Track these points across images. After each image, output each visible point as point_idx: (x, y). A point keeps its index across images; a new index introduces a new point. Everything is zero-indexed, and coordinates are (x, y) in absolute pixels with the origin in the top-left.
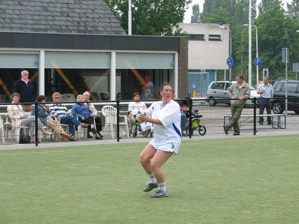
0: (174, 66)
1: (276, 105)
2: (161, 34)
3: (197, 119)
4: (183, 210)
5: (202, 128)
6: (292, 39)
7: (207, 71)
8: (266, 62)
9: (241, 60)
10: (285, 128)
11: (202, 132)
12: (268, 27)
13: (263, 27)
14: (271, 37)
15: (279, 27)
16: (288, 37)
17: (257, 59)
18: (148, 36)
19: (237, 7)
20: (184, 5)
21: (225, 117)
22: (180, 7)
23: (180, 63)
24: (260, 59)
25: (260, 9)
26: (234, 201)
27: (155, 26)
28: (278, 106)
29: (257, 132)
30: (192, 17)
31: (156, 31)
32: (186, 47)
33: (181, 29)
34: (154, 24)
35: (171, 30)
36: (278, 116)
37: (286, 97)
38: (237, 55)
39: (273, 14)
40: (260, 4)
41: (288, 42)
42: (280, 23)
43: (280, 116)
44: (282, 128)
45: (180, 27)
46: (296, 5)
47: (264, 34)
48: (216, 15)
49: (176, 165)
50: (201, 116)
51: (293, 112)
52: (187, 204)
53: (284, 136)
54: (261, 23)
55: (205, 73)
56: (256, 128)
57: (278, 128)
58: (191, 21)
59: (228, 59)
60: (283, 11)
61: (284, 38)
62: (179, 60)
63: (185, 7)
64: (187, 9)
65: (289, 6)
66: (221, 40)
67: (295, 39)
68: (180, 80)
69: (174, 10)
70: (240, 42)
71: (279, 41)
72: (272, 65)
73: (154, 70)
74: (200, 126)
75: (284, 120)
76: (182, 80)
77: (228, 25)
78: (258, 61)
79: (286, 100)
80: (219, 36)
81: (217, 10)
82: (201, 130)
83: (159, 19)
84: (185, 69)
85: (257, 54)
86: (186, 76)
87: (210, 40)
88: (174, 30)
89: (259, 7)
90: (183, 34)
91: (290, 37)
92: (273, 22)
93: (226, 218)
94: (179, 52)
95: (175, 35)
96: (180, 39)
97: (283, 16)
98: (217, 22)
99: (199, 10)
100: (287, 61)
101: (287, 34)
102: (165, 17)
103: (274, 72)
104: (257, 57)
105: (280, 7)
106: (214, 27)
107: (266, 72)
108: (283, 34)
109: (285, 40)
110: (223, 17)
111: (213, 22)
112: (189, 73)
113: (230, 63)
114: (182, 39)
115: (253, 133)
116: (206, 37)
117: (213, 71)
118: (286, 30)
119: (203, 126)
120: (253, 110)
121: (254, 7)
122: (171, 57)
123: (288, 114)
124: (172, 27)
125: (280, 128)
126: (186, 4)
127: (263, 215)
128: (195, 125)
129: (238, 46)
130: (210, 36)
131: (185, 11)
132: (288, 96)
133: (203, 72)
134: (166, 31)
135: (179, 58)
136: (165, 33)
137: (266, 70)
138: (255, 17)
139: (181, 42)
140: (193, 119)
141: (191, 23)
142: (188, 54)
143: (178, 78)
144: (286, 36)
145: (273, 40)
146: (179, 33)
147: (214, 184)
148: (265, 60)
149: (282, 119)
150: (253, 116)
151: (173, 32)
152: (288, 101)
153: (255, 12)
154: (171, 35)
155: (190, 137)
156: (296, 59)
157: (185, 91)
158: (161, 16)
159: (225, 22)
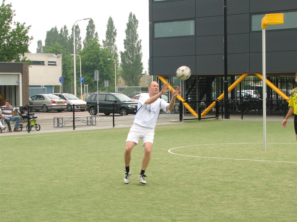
0: (19, 83)
1: (92, 109)
2: (12, 61)
3: (34, 119)
4: (13, 182)
5: (37, 126)
6: (105, 65)
7: (45, 86)
8: (88, 80)
9: (71, 79)
10: (96, 125)
11: (38, 129)
12: (89, 56)
13: (86, 56)
14: (92, 63)
15: (96, 56)
16: (102, 64)
17: (81, 78)
18: (3, 62)
19: (68, 42)
20: (28, 41)
21: (54, 118)
22: (25, 42)
23: (23, 81)
24: (83, 78)
25: (84, 44)
26: (50, 174)
27: (7, 55)
28: (93, 110)
29: (75, 128)
30: (37, 49)
31: (8, 58)
32: (27, 70)
33: (26, 57)
34: (7, 54)
35: (19, 58)
36: (91, 117)
37: (98, 104)
38: (68, 75)
39: (92, 47)
40: (84, 40)
41: (103, 66)
42: (97, 53)
43: (92, 117)
44: (94, 125)
45: (25, 56)
46: (108, 41)
47: (87, 61)
48: (53, 48)
49: (15, 151)
50: (37, 117)
51: (103, 114)
52: (17, 177)
53: (93, 130)
54: (84, 53)
55: (44, 88)
56: (75, 125)
57: (91, 125)
58: (37, 52)
59: (60, 78)
60: (99, 45)
61: (100, 64)
62: (22, 79)
63: (29, 42)
64: (30, 43)
65: (103, 42)
66: (56, 65)
67: (107, 64)
68: (23, 93)
69: (21, 44)
70: (70, 66)
71: (97, 66)
72: (93, 82)
73: (5, 86)
74: (36, 124)
75: (95, 119)
76: (25, 93)
77: (61, 55)
78: (82, 79)
79: (98, 106)
80: (55, 62)
81: (53, 44)
82: (37, 127)
83: (10, 50)
84: (27, 85)
85: (81, 75)
86: (28, 90)
87: (49, 65)
88: (21, 58)
89: (83, 42)
90: (27, 61)
91: (104, 63)
92: (92, 53)
93: (41, 186)
94: (22, 73)
95: (22, 62)
96: (23, 64)
97: (98, 49)
98: (54, 52)
99: (42, 44)
100: (98, 80)
101: (102, 61)
102: (14, 49)
103: (94, 87)
104: (81, 77)
105: (97, 43)
106: (52, 56)
107: (86, 87)
108: (100, 61)
109: (101, 65)
110: (58, 50)
111: (51, 52)
112: (30, 88)
113: (62, 81)
114: (24, 64)
115: (73, 129)
116: (46, 63)
117: (52, 86)
118: (102, 59)
119: (39, 125)
120: (72, 113)
121: (80, 42)
122: (17, 77)
123: (99, 115)
124: (20, 56)
125: (92, 125)
126: (29, 40)
127: (67, 183)
128: (32, 123)
129: (69, 69)
130: (49, 62)
131: (29, 45)
132: (99, 103)
133: (43, 87)
134: (15, 58)
135: (22, 78)
136: (15, 60)
137: (86, 85)
138: (81, 49)
139: (24, 66)
140: (31, 119)
141: (37, 53)
142: (28, 75)
143: (22, 92)
144: (101, 63)
145: (93, 65)
146: (25, 60)
147: (38, 164)
148: (88, 79)
149: (94, 118)
150: (73, 117)
151: (21, 60)
152: (99, 107)
153: (81, 46)
154: (19, 62)
155: (29, 132)
156: (109, 78)
157: (27, 100)
158: (12, 48)
159: (59, 52)
